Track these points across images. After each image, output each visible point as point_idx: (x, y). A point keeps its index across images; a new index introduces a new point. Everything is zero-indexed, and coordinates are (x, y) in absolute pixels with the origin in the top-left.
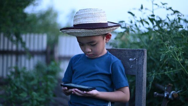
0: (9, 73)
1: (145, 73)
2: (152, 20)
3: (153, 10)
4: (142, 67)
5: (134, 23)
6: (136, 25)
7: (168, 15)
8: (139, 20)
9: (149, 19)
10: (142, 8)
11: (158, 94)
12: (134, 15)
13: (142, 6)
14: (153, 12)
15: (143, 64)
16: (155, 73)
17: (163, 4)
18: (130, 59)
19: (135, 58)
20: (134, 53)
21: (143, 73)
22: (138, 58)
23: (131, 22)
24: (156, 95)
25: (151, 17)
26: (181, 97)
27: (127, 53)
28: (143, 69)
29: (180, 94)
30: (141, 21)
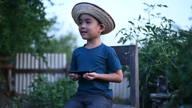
0: (33, 81)
1: (137, 63)
2: (148, 27)
3: (149, 19)
4: (135, 58)
5: (133, 30)
6: (135, 31)
7: (162, 23)
8: (137, 27)
9: (146, 26)
10: (140, 18)
11: (151, 84)
12: (133, 24)
13: (140, 16)
14: (149, 21)
15: (135, 56)
16: (148, 66)
17: (158, 14)
18: (125, 53)
19: (129, 52)
20: (128, 48)
21: (135, 63)
22: (131, 52)
23: (131, 29)
24: (150, 84)
25: (147, 25)
26: (171, 86)
27: (123, 48)
28: (135, 60)
29: (170, 83)
30: (139, 28)
